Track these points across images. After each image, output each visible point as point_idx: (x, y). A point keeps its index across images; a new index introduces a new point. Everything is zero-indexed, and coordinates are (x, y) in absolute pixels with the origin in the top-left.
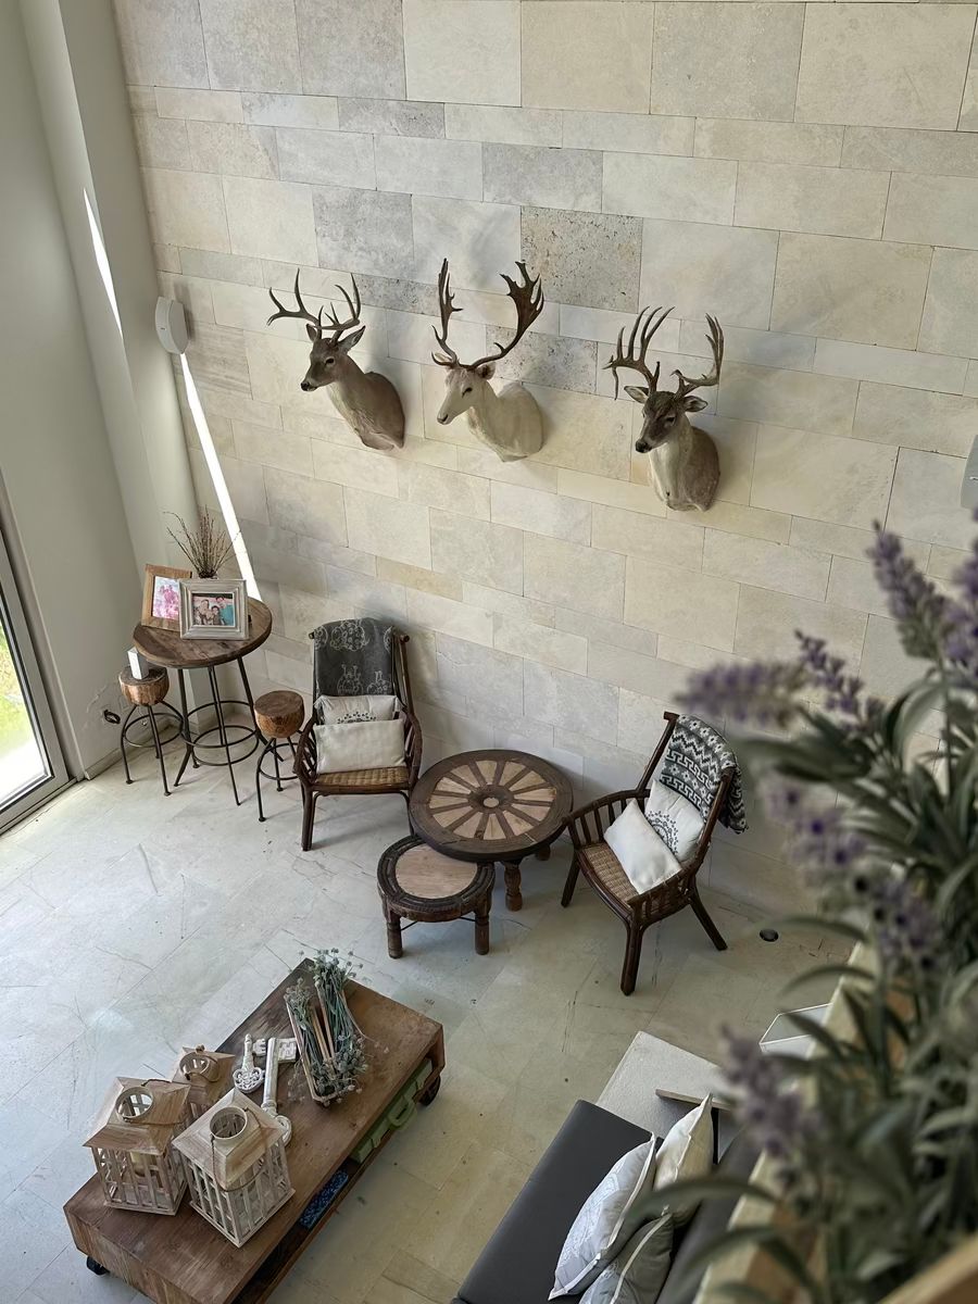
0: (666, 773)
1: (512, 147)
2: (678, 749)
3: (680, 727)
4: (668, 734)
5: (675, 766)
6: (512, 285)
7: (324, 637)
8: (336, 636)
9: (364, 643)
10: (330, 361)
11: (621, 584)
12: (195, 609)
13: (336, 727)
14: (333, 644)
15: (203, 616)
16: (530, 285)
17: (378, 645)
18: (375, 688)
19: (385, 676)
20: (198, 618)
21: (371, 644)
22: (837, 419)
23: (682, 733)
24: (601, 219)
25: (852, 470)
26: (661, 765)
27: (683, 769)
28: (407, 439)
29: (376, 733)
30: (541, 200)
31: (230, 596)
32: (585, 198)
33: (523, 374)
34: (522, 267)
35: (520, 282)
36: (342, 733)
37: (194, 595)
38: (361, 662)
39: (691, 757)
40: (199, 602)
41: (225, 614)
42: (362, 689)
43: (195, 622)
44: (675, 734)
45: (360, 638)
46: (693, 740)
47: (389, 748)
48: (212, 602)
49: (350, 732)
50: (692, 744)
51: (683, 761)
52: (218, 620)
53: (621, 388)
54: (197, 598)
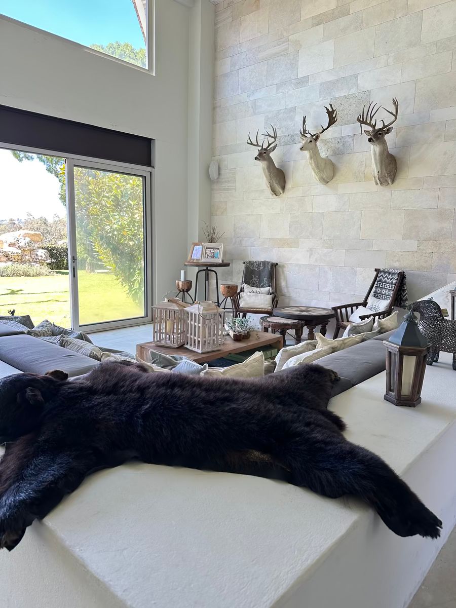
0: (375, 292)
1: (330, 82)
2: (380, 281)
3: (381, 271)
4: (377, 276)
5: (379, 289)
6: (328, 110)
7: (248, 263)
8: (252, 264)
9: (262, 268)
10: (265, 153)
11: (360, 223)
12: (206, 253)
13: (249, 294)
14: (251, 267)
15: (208, 255)
16: (333, 111)
17: (266, 268)
18: (263, 285)
19: (267, 280)
20: (206, 256)
21: (264, 268)
22: (439, 136)
23: (382, 274)
24: (357, 95)
25: (445, 153)
26: (374, 289)
27: (382, 289)
28: (285, 190)
29: (262, 297)
30: (337, 95)
31: (218, 249)
32: (352, 90)
33: (328, 154)
34: (331, 105)
35: (330, 110)
36: (250, 295)
37: (206, 248)
38: (259, 276)
39: (385, 282)
40: (208, 251)
41: (215, 255)
42: (259, 285)
43: (205, 257)
44: (379, 275)
45: (260, 266)
46: (387, 274)
47: (267, 303)
48: (212, 250)
49: (253, 295)
50: (386, 276)
51: (382, 286)
52: (213, 257)
53: (363, 132)
54: (207, 249)
